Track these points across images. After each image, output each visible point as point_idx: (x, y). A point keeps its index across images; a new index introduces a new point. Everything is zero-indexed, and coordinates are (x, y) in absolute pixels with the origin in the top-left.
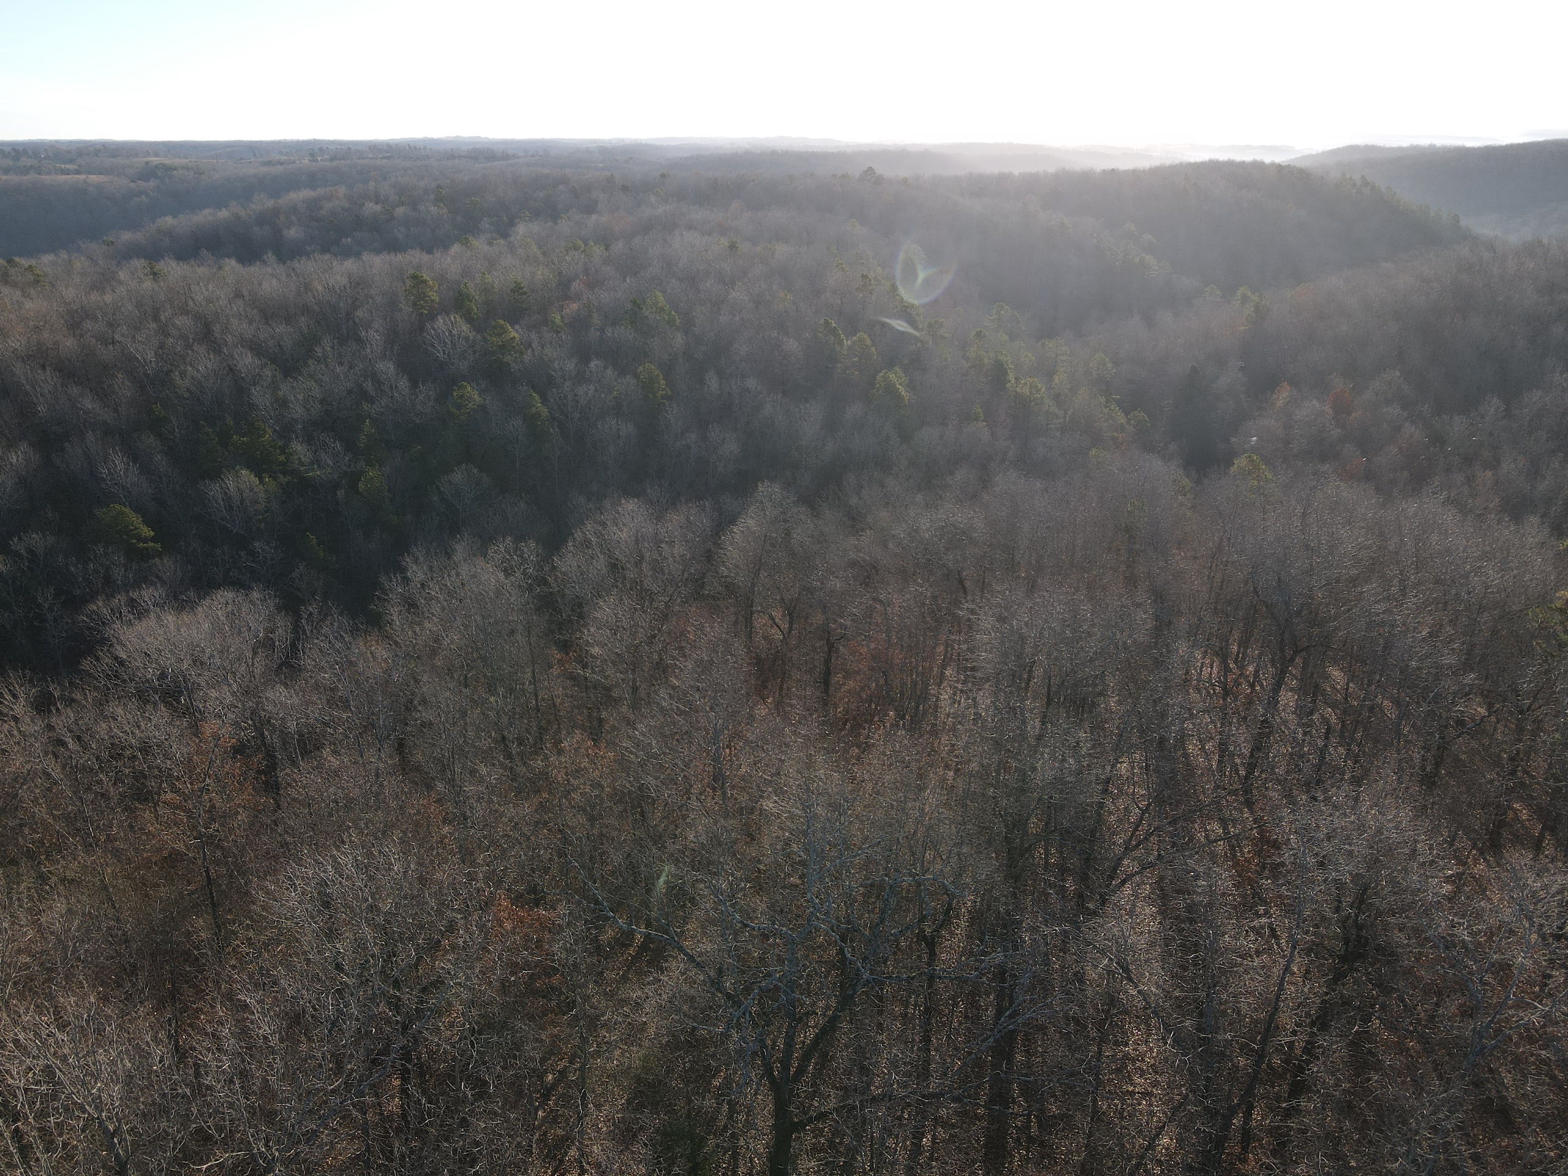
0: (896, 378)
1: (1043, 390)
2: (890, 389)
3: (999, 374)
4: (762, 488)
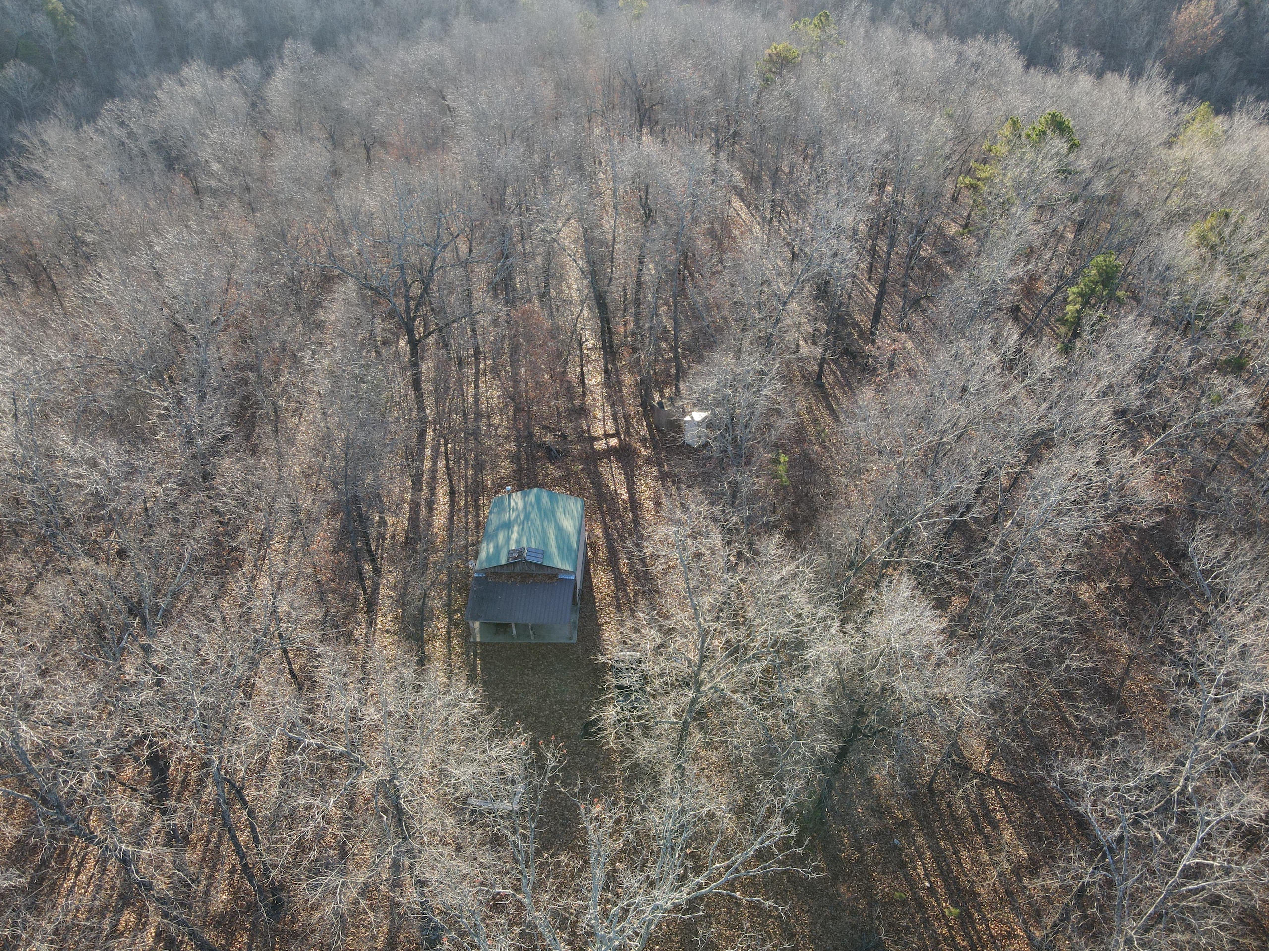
4: (289, 45)
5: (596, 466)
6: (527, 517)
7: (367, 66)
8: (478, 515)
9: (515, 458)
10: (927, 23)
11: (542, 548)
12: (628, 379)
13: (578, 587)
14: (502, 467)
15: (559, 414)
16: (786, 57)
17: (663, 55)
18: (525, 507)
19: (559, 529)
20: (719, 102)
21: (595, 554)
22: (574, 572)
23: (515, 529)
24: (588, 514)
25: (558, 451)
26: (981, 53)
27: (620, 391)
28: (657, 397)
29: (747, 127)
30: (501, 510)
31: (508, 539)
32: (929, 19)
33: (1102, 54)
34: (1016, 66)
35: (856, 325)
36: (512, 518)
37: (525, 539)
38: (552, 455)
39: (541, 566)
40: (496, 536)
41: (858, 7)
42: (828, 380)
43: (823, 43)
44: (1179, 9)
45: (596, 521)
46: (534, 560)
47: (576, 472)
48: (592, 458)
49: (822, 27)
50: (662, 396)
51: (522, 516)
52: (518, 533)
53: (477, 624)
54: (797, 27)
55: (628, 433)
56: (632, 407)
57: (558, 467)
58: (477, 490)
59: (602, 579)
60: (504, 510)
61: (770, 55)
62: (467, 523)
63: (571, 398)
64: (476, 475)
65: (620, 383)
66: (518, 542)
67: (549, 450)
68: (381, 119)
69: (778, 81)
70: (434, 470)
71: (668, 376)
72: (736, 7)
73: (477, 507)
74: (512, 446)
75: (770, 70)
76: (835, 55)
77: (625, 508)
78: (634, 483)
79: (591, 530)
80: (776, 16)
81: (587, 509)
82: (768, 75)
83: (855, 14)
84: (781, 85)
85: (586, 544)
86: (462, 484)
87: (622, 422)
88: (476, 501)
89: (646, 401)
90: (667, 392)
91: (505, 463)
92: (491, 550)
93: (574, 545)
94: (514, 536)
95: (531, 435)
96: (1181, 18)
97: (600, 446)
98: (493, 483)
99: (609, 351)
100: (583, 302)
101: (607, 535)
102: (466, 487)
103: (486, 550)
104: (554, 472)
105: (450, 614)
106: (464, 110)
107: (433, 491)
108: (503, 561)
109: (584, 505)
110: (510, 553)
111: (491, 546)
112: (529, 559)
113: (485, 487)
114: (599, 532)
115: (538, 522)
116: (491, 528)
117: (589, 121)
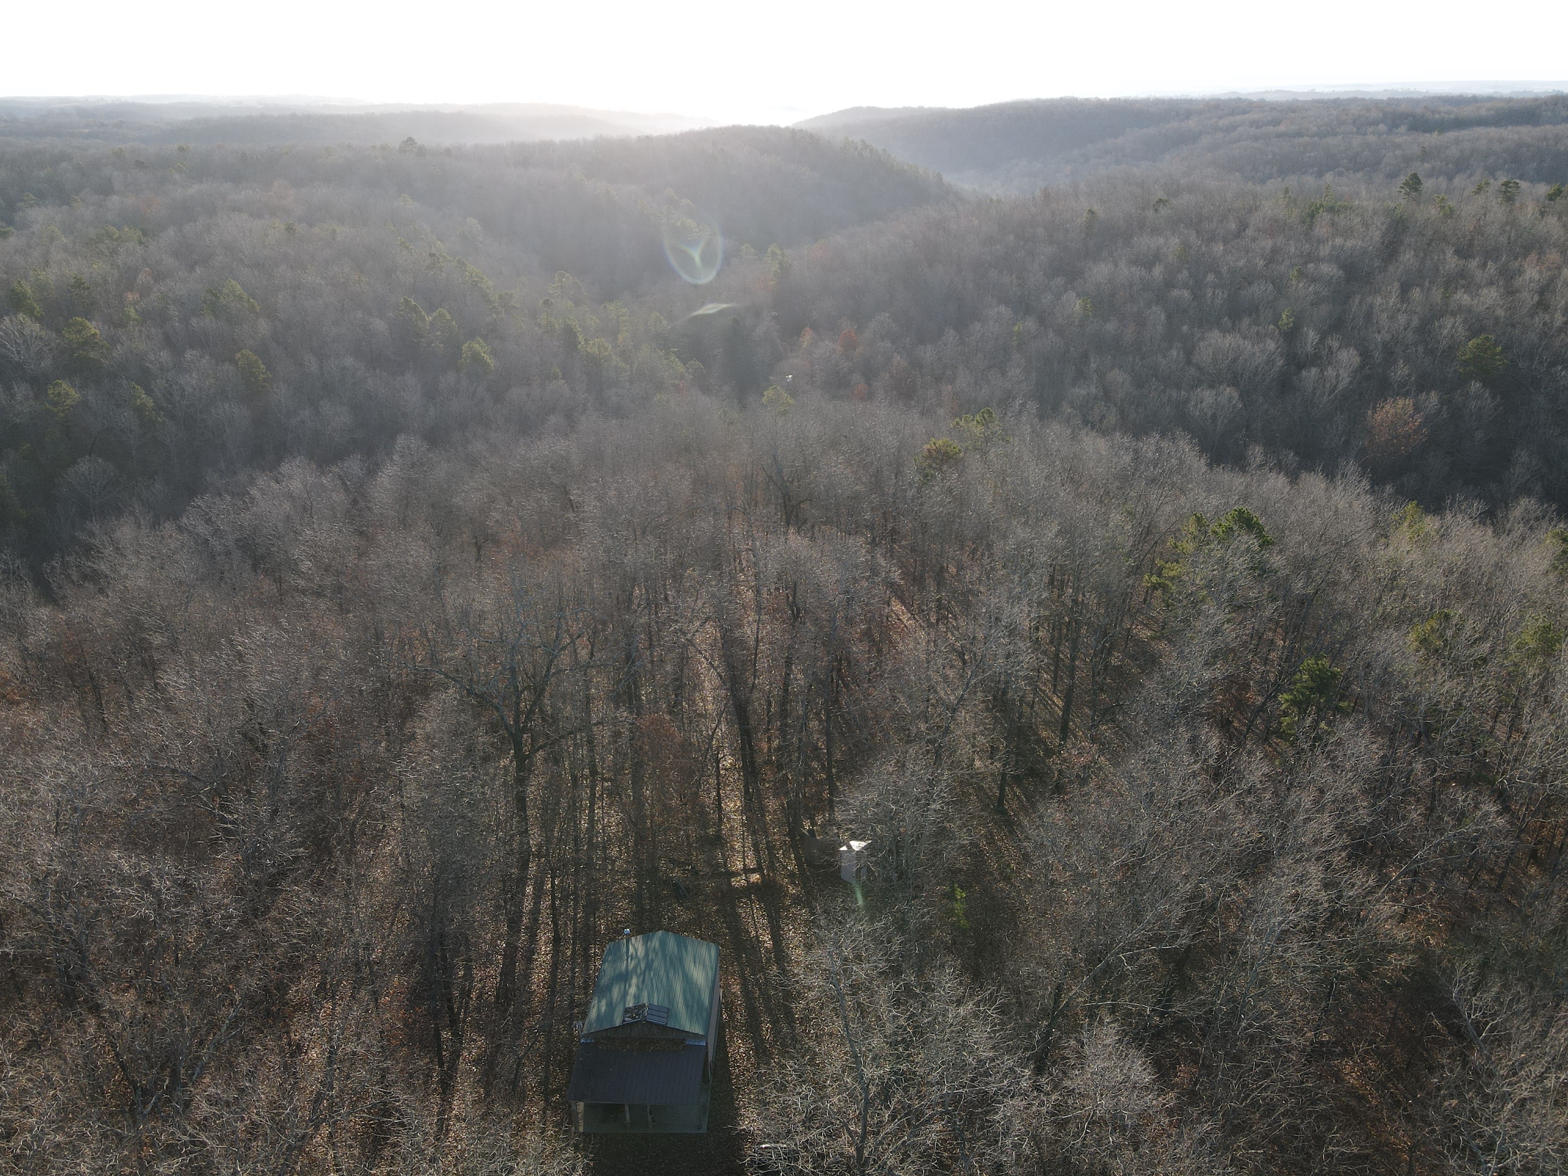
0: (479, 346)
1: (610, 348)
2: (476, 358)
3: (570, 337)
4: (401, 440)
5: (733, 907)
6: (649, 966)
7: (483, 463)
8: (587, 968)
9: (635, 898)
10: (1101, 421)
11: (666, 1005)
12: (772, 804)
13: (710, 1059)
14: (620, 909)
15: (690, 845)
16: (946, 453)
17: (811, 450)
18: (647, 954)
19: (688, 980)
20: (875, 498)
21: (732, 1017)
22: (705, 1037)
23: (634, 981)
24: (723, 965)
25: (688, 889)
26: (1159, 450)
27: (763, 816)
28: (807, 825)
29: (907, 524)
30: (617, 958)
31: (625, 994)
32: (1103, 417)
33: (1297, 453)
34: (1198, 464)
35: (1040, 741)
36: (631, 967)
37: (645, 994)
38: (680, 893)
39: (664, 1028)
40: (610, 991)
41: (1023, 405)
42: (1011, 806)
43: (987, 440)
44: (1374, 408)
45: (733, 975)
46: (655, 1020)
47: (709, 915)
48: (729, 898)
49: (985, 423)
50: (813, 824)
51: (643, 966)
52: (637, 986)
53: (581, 1106)
54: (958, 424)
55: (771, 867)
56: (777, 835)
57: (688, 908)
58: (587, 936)
59: (739, 1047)
60: (621, 958)
61: (929, 451)
62: (573, 977)
63: (705, 826)
64: (586, 917)
65: (763, 809)
66: (637, 997)
67: (676, 887)
68: (496, 515)
69: (939, 477)
70: (535, 912)
71: (821, 800)
72: (891, 404)
73: (587, 958)
74: (631, 884)
75: (930, 466)
76: (1001, 451)
77: (768, 960)
78: (780, 928)
79: (727, 986)
80: (935, 413)
81: (721, 958)
82: (927, 470)
83: (1020, 412)
84: (942, 480)
85: (720, 1003)
86: (570, 927)
87: (764, 855)
88: (586, 949)
89: (794, 830)
90: (819, 820)
91: (623, 904)
92: (603, 1009)
93: (706, 1002)
94: (633, 990)
95: (656, 869)
96: (1379, 417)
97: (738, 882)
98: (606, 929)
99: (750, 770)
100: (720, 715)
101: (746, 993)
102: (574, 933)
103: (597, 1008)
104: (682, 914)
105: (547, 1094)
106: (591, 506)
107: (533, 937)
108: (618, 1023)
109: (719, 954)
110: (627, 1011)
111: (604, 1002)
112: (650, 1019)
113: (597, 933)
114: (736, 989)
115: (662, 972)
116: (604, 981)
117: (729, 518)
